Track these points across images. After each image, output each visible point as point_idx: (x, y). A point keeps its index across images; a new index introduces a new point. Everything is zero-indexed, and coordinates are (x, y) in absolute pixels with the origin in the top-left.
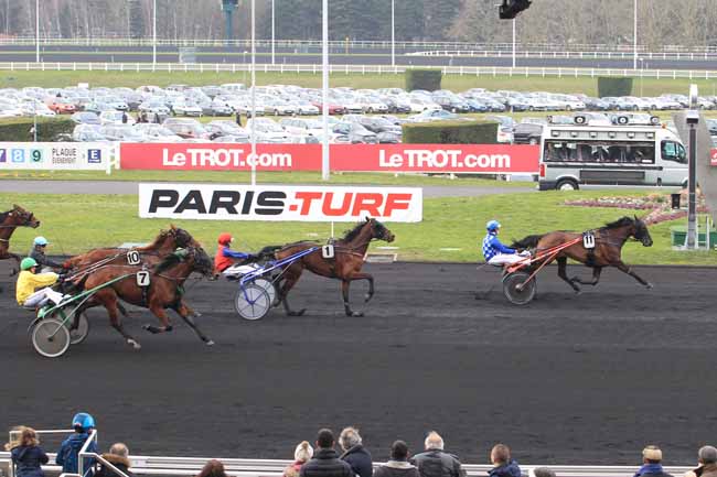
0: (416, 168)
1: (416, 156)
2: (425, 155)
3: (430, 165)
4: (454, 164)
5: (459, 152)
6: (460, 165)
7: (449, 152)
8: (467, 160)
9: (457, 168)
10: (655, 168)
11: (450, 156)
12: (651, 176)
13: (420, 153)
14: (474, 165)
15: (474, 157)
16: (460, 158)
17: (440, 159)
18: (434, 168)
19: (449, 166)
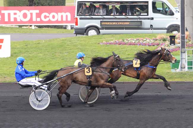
0: (9, 22)
1: (9, 14)
2: (15, 14)
3: (19, 20)
4: (34, 19)
5: (38, 11)
6: (39, 19)
7: (31, 11)
8: (43, 16)
9: (36, 22)
10: (148, 19)
11: (31, 14)
12: (146, 23)
13: (12, 12)
14: (47, 19)
15: (47, 14)
16: (38, 15)
17: (25, 16)
18: (21, 22)
19: (31, 21)
